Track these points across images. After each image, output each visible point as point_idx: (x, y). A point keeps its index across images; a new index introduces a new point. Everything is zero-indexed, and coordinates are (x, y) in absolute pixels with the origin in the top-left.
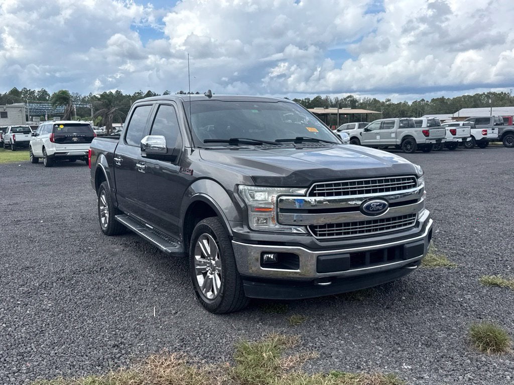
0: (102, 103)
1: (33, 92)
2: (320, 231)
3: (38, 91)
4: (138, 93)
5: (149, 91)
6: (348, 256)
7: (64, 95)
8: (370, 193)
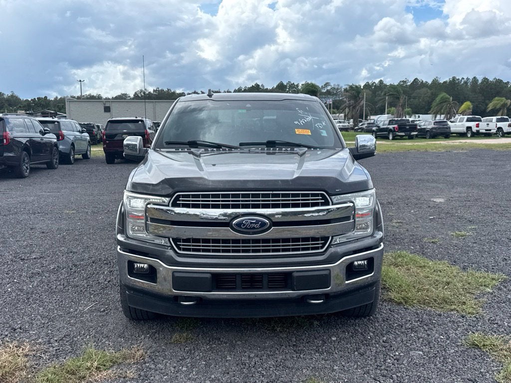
0: (349, 94)
1: (297, 86)
2: (183, 245)
3: (302, 85)
4: (403, 81)
5: (416, 79)
6: (209, 276)
7: (313, 88)
8: (249, 208)
